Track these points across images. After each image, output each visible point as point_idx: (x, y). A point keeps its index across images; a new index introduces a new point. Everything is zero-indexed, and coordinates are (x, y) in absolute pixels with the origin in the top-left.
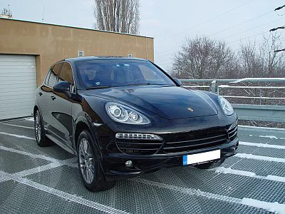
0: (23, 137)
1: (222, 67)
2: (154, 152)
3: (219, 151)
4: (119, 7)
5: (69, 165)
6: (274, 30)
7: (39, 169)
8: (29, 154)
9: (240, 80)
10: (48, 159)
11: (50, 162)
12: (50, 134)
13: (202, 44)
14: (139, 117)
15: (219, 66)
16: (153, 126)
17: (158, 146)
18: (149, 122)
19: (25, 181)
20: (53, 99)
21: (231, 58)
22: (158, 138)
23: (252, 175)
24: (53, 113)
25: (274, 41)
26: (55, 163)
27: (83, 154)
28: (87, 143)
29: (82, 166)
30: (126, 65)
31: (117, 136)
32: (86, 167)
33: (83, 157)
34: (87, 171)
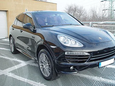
0: (4, 49)
2: (85, 62)
5: (31, 64)
7: (16, 67)
8: (9, 58)
10: (19, 61)
11: (21, 63)
12: (19, 48)
14: (76, 43)
16: (84, 47)
17: (87, 58)
18: (82, 46)
19: (11, 75)
20: (21, 32)
22: (87, 54)
26: (23, 64)
27: (43, 61)
28: (45, 56)
29: (41, 67)
30: (58, 15)
31: (66, 53)
32: (44, 68)
33: (42, 63)
34: (45, 70)
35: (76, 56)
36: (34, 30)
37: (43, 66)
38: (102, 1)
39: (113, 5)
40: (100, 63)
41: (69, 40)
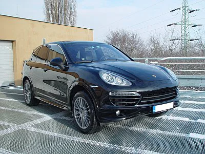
1: (135, 51)
2: (135, 104)
3: (173, 103)
4: (61, 9)
6: (170, 25)
8: (24, 111)
9: (165, 59)
13: (121, 34)
14: (122, 81)
15: (132, 50)
16: (134, 86)
17: (137, 100)
18: (131, 84)
20: (45, 71)
21: (142, 45)
22: (138, 95)
23: (187, 119)
24: (44, 81)
25: (173, 33)
26: (47, 117)
27: (78, 108)
28: (83, 100)
29: (76, 117)
30: (98, 47)
31: (110, 94)
32: (81, 117)
33: (78, 110)
34: (82, 120)
35: (123, 97)
36: (65, 67)
37: (79, 115)
39: (187, 32)
40: (154, 107)
41: (114, 77)
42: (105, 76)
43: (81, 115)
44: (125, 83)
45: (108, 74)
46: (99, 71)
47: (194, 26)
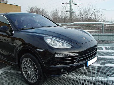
5: (7, 71)
14: (63, 44)
16: (73, 48)
27: (26, 66)
29: (24, 73)
32: (28, 74)
33: (26, 68)
34: (29, 76)
36: (11, 33)
37: (27, 71)
38: (62, 4)
39: (72, 8)
40: (87, 62)
41: (56, 42)
42: (49, 41)
43: (29, 72)
44: (66, 46)
45: (51, 39)
46: (43, 37)
47: (75, 5)
